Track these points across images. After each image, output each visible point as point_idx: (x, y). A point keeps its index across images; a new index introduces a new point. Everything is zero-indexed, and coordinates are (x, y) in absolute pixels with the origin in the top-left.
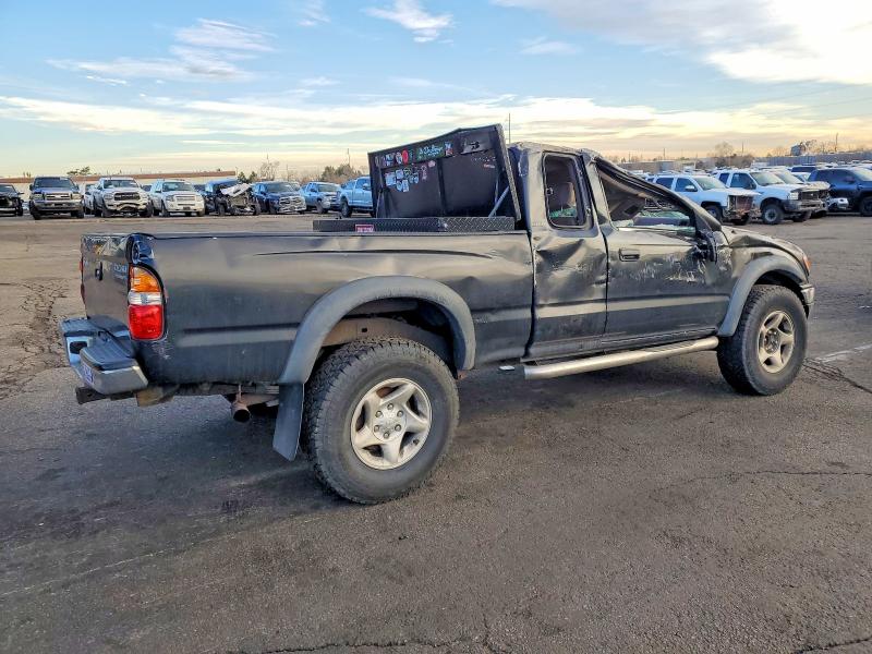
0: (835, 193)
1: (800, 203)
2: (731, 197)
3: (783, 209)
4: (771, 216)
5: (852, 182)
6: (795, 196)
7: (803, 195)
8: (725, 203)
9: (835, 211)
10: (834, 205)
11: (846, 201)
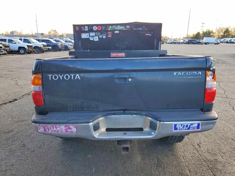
0: (48, 46)
1: (44, 48)
2: (28, 46)
3: (40, 49)
4: (37, 51)
5: (51, 43)
6: (42, 46)
7: (44, 46)
8: (26, 47)
9: (49, 50)
10: (49, 48)
11: (51, 48)
